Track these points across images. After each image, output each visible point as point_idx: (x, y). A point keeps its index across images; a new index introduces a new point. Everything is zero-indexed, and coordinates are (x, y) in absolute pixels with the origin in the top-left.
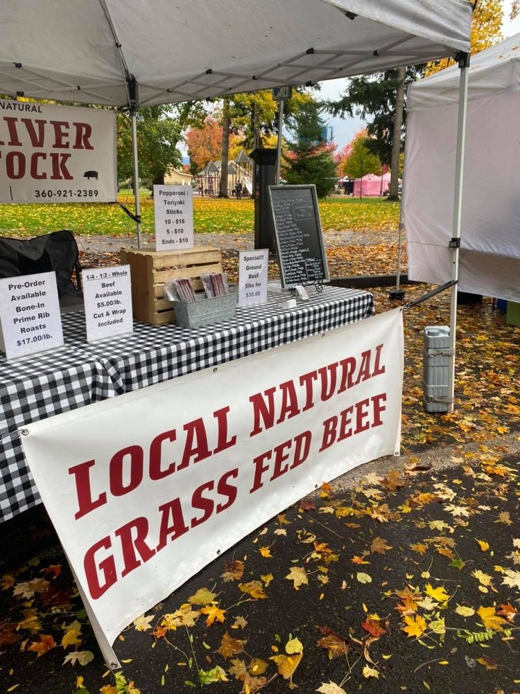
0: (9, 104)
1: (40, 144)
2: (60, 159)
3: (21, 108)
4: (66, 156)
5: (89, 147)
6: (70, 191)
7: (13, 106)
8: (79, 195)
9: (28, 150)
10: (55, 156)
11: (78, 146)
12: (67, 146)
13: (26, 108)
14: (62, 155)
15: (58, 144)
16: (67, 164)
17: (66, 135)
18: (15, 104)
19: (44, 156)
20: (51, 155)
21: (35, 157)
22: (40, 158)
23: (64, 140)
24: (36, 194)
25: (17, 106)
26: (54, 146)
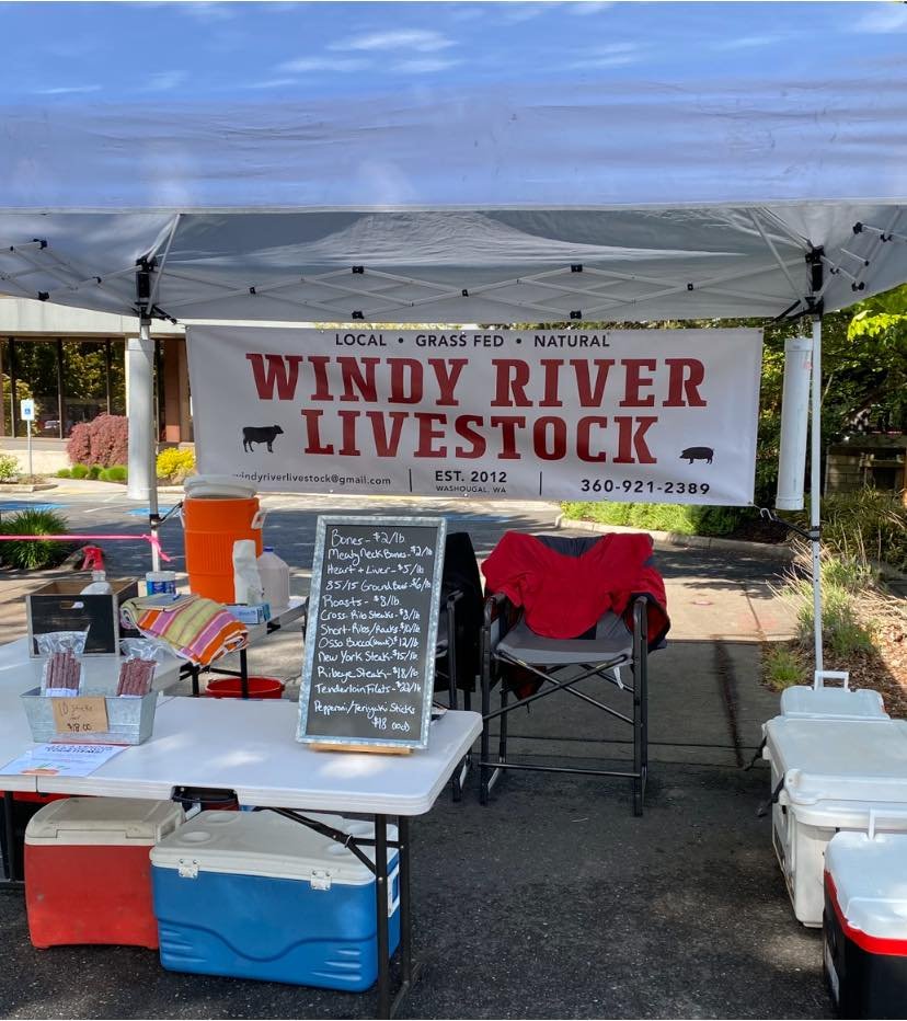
0: (552, 338)
1: (596, 402)
2: (635, 426)
3: (572, 343)
4: (646, 422)
5: (696, 401)
6: (651, 483)
7: (558, 341)
8: (666, 491)
9: (571, 411)
10: (625, 423)
11: (673, 400)
12: (650, 402)
13: (581, 341)
14: (638, 419)
15: (631, 400)
16: (646, 437)
17: (648, 382)
18: (562, 337)
19: (603, 422)
20: (617, 419)
21: (584, 426)
22: (594, 428)
23: (643, 393)
24: (583, 485)
25: (565, 340)
26: (622, 404)
